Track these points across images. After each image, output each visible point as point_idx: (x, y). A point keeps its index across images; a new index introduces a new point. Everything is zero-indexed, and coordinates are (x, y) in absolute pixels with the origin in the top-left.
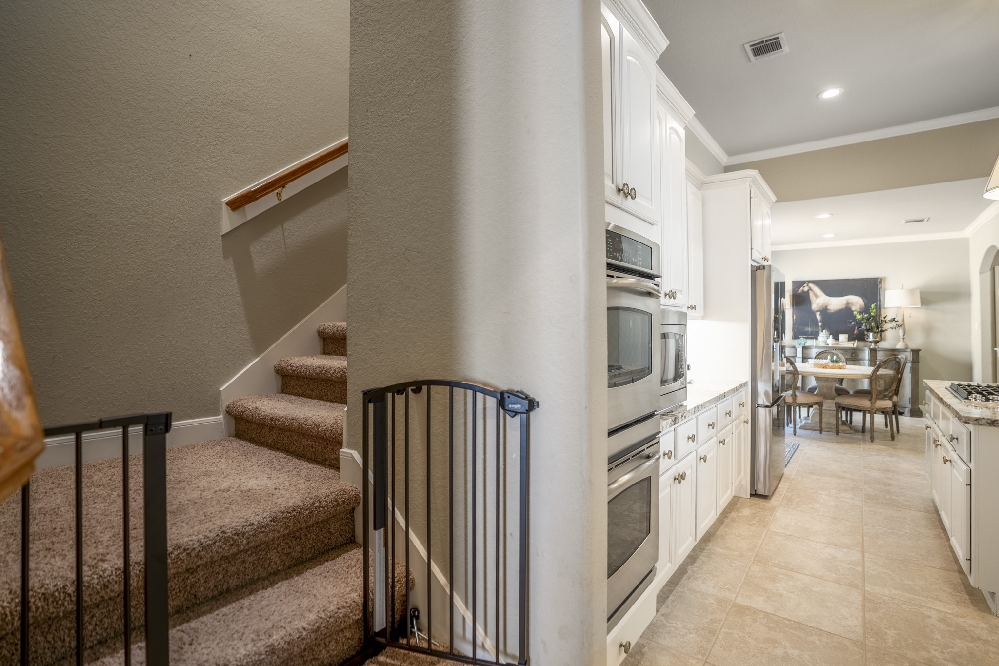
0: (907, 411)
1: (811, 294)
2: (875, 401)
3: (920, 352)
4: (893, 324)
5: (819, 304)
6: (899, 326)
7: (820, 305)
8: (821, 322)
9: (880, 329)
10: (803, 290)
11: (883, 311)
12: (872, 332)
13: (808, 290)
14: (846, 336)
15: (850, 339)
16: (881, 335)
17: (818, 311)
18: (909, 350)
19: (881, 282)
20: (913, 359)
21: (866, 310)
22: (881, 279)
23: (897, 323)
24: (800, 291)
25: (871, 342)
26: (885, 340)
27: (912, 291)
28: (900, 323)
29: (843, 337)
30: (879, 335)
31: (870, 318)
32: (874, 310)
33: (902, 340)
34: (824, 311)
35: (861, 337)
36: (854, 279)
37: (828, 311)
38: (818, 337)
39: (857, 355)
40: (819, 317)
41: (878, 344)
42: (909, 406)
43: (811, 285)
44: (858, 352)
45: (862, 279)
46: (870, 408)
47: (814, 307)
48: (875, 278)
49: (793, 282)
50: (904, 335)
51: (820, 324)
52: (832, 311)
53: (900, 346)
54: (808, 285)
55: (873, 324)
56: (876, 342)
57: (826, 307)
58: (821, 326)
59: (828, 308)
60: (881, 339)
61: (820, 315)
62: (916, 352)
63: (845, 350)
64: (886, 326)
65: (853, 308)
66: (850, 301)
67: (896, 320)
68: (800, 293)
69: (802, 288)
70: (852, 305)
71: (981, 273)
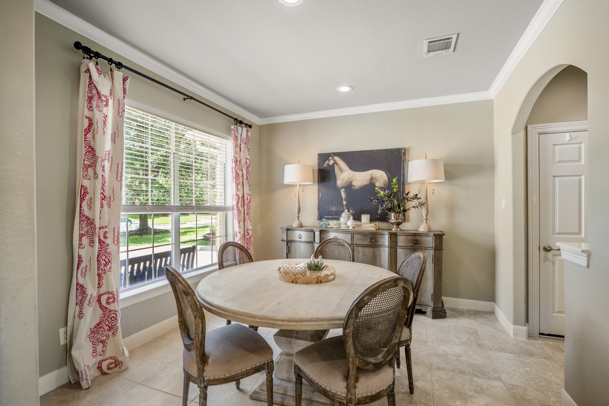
0: (429, 310)
1: (336, 168)
2: (357, 380)
3: (444, 237)
4: (415, 202)
5: (344, 179)
6: (422, 205)
7: (345, 181)
8: (345, 200)
9: (402, 208)
10: (328, 164)
11: (406, 187)
12: (394, 211)
13: (334, 164)
14: (368, 216)
15: (372, 220)
16: (404, 215)
17: (342, 188)
18: (432, 234)
19: (404, 154)
20: (436, 246)
21: (388, 186)
22: (405, 150)
23: (420, 201)
24: (325, 165)
25: (393, 224)
26: (408, 221)
27: (435, 162)
28: (422, 200)
29: (365, 218)
30: (401, 215)
31: (391, 195)
32: (397, 186)
33: (425, 221)
34: (349, 187)
35: (384, 218)
36: (378, 150)
37: (353, 188)
38: (341, 218)
39: (376, 241)
40: (343, 195)
41: (400, 226)
42: (432, 304)
43: (336, 158)
44: (378, 236)
45: (386, 150)
46: (346, 398)
47: (339, 183)
48: (399, 149)
49: (319, 155)
50: (427, 216)
51: (345, 203)
52: (357, 188)
53: (422, 229)
54: (333, 158)
55: (396, 202)
56: (398, 224)
57: (351, 183)
58: (345, 205)
59: (353, 184)
60: (404, 220)
61: (344, 192)
62: (439, 237)
63: (364, 234)
64: (409, 205)
65: (377, 184)
66: (374, 176)
67: (418, 196)
68: (326, 167)
69: (327, 162)
70: (376, 180)
71: (514, 133)
